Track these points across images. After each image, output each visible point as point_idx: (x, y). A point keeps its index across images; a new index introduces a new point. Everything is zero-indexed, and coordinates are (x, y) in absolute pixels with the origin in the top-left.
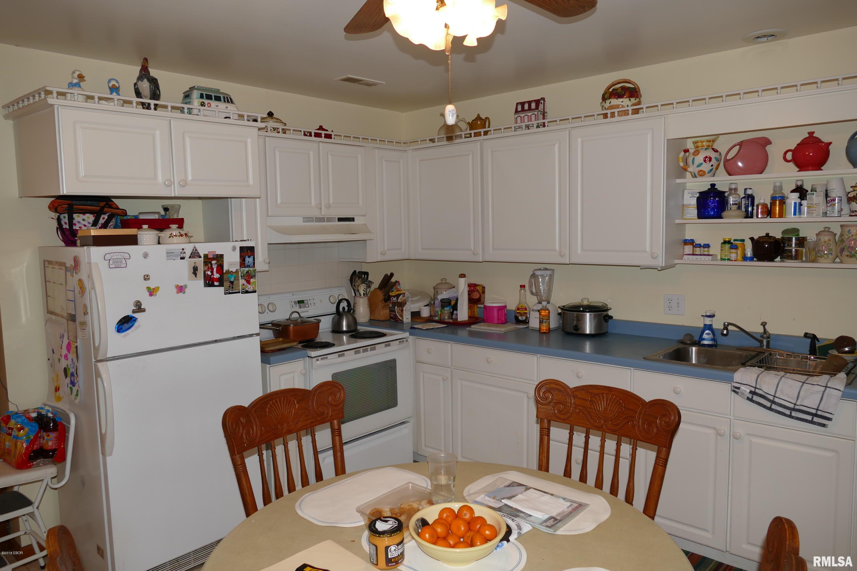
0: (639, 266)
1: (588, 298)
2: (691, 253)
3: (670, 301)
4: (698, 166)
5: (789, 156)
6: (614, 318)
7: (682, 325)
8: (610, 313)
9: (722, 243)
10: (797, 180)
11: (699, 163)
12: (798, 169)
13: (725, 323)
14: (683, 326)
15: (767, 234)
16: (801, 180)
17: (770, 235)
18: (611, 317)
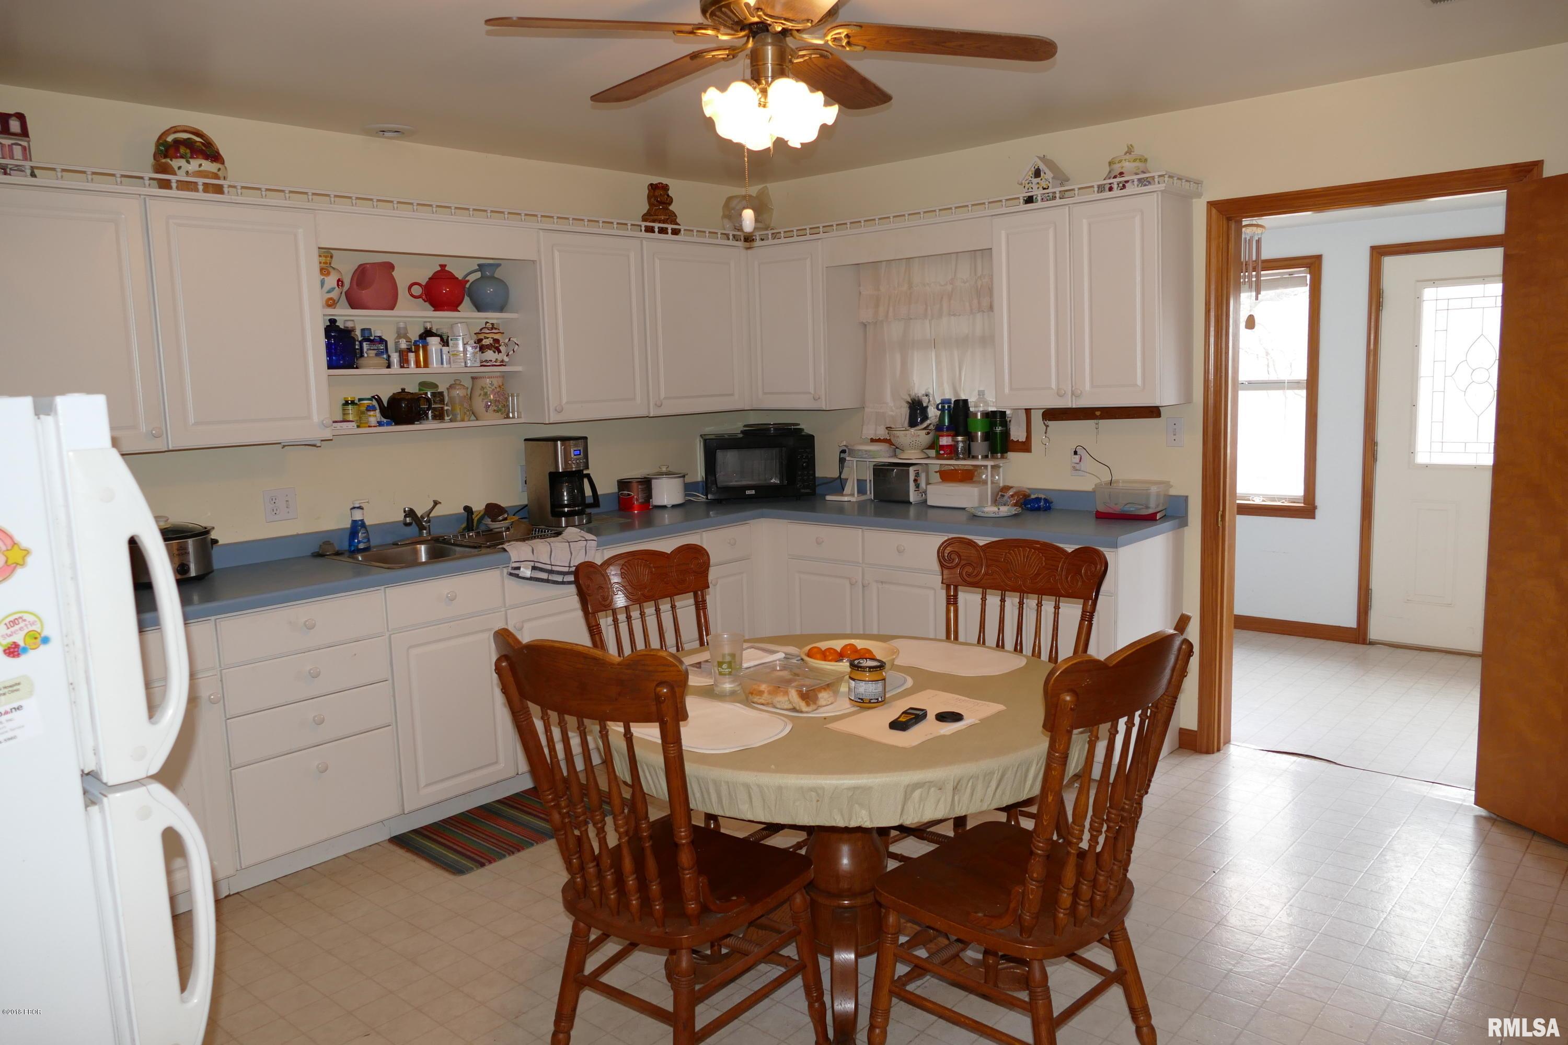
0: (280, 443)
1: (167, 517)
2: (340, 418)
3: (273, 500)
4: (329, 292)
5: (417, 290)
6: (220, 542)
7: (295, 533)
8: (213, 535)
9: (344, 405)
10: (425, 322)
11: (331, 287)
12: (433, 309)
13: (405, 509)
14: (298, 535)
15: (403, 390)
16: (429, 322)
17: (406, 391)
18: (215, 542)
